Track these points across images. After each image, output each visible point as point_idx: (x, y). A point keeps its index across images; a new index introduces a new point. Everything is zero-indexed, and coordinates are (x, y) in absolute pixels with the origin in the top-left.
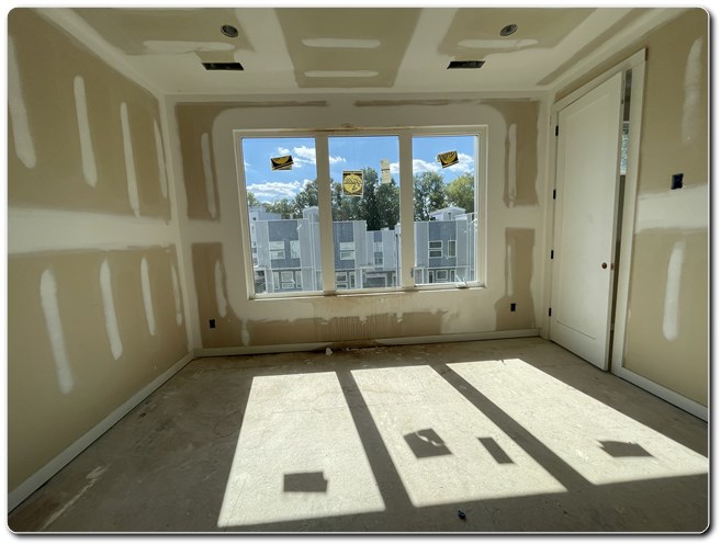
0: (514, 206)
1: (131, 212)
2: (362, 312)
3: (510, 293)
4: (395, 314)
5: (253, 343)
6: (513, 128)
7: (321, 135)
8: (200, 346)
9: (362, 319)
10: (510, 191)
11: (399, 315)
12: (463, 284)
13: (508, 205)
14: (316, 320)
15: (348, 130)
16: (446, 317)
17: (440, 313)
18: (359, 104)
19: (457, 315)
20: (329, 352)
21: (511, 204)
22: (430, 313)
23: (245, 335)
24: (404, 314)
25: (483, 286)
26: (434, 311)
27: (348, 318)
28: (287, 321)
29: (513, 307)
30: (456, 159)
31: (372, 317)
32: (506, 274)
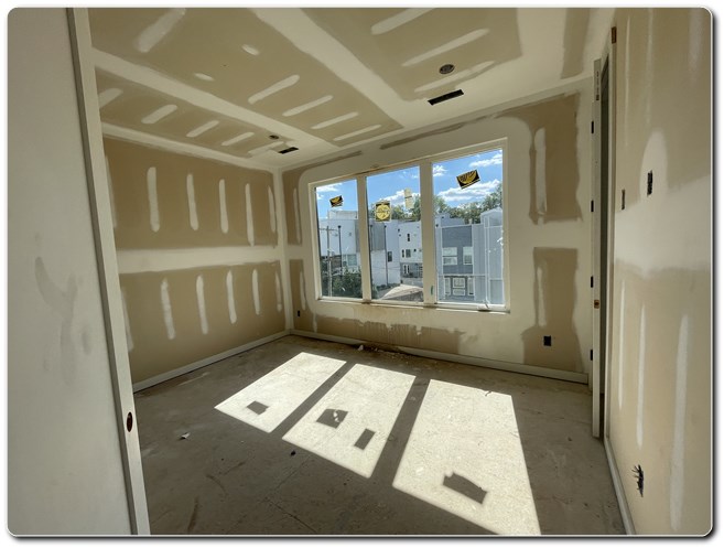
0: (545, 221)
1: (249, 244)
2: (388, 320)
3: (542, 323)
4: (415, 327)
5: (319, 331)
6: (541, 133)
7: (361, 176)
8: (292, 327)
9: (388, 326)
10: (538, 206)
11: (419, 329)
12: (483, 306)
13: (535, 222)
14: (356, 322)
15: (377, 169)
16: (464, 339)
17: (457, 333)
18: (384, 147)
19: (476, 338)
20: (361, 348)
21: (541, 220)
22: (447, 331)
23: (315, 324)
24: (423, 328)
25: (509, 312)
26: (451, 330)
27: (377, 324)
28: (337, 319)
29: (547, 341)
30: (477, 177)
31: (395, 326)
32: (536, 301)
